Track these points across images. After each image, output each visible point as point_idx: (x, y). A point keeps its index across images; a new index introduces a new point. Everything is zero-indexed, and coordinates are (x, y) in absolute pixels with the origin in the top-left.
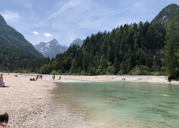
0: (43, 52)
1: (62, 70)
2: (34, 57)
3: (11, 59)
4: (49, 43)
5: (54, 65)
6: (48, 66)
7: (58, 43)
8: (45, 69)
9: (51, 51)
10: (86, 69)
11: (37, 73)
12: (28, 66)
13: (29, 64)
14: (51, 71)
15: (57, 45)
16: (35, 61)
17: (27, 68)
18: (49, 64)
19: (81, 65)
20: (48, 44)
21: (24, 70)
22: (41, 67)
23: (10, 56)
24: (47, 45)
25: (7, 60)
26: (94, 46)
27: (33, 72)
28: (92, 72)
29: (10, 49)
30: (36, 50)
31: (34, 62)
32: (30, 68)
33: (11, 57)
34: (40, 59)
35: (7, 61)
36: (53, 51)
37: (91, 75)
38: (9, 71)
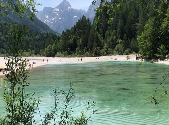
0: (49, 23)
1: (68, 52)
2: (37, 33)
3: (7, 38)
4: (57, 7)
5: (59, 46)
6: (53, 47)
7: (70, 6)
8: (49, 50)
9: (61, 20)
10: (91, 49)
11: (42, 55)
12: (30, 46)
13: (32, 44)
14: (56, 53)
15: (70, 9)
16: (38, 38)
17: (29, 50)
18: (54, 44)
19: (86, 46)
20: (57, 10)
21: (25, 52)
22: (45, 49)
23: (6, 34)
24: (55, 11)
25: (2, 39)
26: (105, 19)
27: (37, 55)
28: (96, 53)
29: (4, 24)
30: (39, 20)
31: (37, 40)
32: (33, 49)
33: (7, 36)
34: (45, 35)
35: (4, 41)
36: (65, 19)
37: (95, 56)
38: (7, 54)
